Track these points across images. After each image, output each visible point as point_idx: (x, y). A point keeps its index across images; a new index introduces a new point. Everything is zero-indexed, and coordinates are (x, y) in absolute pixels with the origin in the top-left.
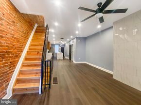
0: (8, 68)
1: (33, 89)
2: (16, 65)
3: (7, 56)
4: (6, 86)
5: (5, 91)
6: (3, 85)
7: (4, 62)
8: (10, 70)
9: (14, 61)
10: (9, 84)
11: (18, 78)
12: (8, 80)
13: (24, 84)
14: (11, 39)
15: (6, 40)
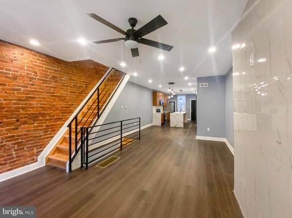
0: (43, 132)
1: (59, 162)
2: (58, 130)
3: (41, 118)
4: (38, 152)
5: (35, 157)
6: (33, 150)
7: (35, 124)
8: (46, 135)
9: (53, 125)
10: (42, 150)
11: (58, 146)
12: (42, 146)
13: (61, 155)
14: (50, 99)
15: (41, 101)
